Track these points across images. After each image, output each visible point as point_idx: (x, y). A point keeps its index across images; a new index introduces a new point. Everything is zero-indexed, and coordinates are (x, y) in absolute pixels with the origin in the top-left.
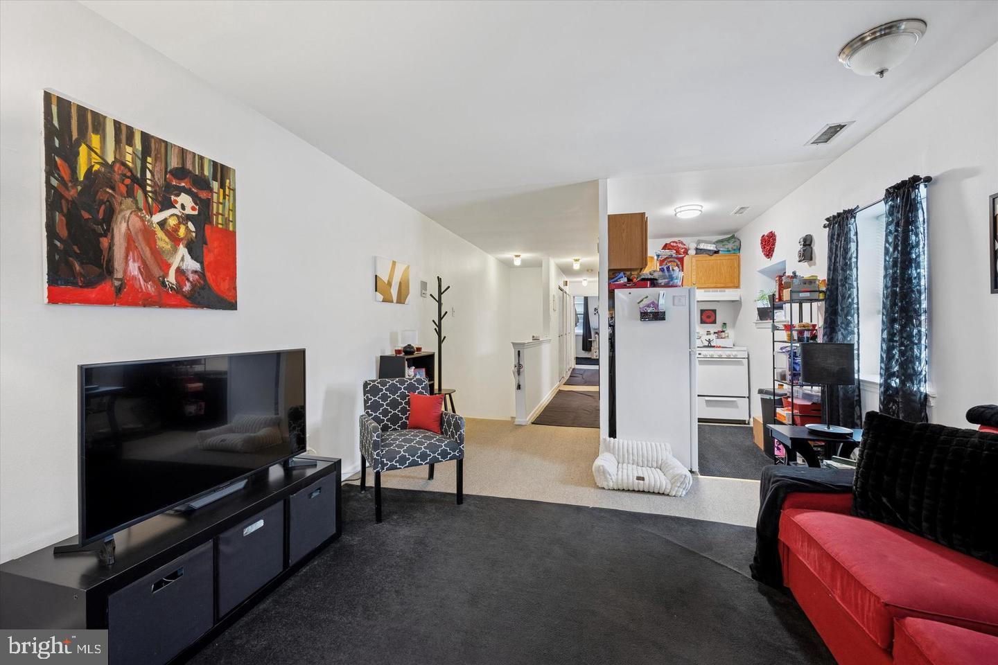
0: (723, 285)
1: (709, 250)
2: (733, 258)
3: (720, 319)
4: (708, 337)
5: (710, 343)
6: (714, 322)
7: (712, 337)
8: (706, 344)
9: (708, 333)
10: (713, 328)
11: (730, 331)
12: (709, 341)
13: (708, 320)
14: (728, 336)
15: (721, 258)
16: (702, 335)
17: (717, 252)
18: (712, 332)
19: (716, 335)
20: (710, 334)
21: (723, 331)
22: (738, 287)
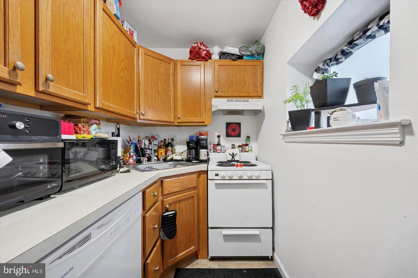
0: (247, 95)
1: (233, 55)
2: (256, 64)
3: (244, 132)
4: (231, 151)
5: (233, 157)
6: (239, 135)
7: (236, 151)
8: (230, 158)
9: (233, 147)
10: (238, 141)
11: (253, 145)
12: (233, 155)
13: (233, 133)
14: (251, 150)
15: (245, 63)
16: (227, 148)
17: (240, 57)
18: (237, 145)
19: (240, 149)
20: (234, 148)
21: (247, 145)
22: (261, 97)
